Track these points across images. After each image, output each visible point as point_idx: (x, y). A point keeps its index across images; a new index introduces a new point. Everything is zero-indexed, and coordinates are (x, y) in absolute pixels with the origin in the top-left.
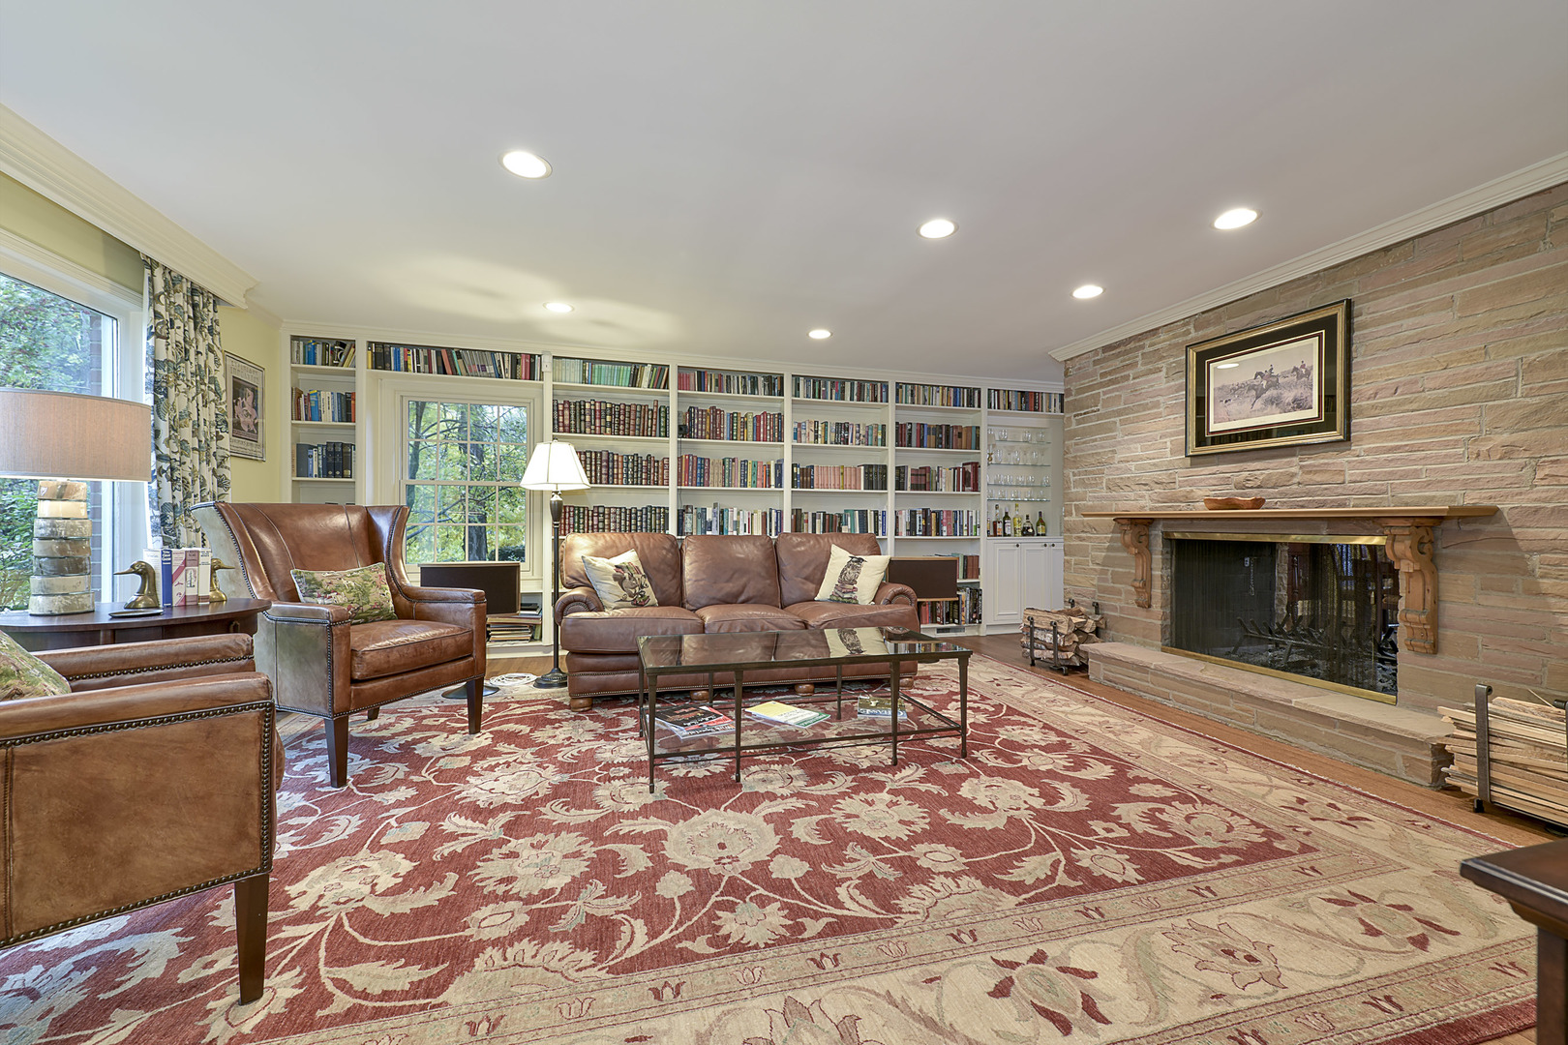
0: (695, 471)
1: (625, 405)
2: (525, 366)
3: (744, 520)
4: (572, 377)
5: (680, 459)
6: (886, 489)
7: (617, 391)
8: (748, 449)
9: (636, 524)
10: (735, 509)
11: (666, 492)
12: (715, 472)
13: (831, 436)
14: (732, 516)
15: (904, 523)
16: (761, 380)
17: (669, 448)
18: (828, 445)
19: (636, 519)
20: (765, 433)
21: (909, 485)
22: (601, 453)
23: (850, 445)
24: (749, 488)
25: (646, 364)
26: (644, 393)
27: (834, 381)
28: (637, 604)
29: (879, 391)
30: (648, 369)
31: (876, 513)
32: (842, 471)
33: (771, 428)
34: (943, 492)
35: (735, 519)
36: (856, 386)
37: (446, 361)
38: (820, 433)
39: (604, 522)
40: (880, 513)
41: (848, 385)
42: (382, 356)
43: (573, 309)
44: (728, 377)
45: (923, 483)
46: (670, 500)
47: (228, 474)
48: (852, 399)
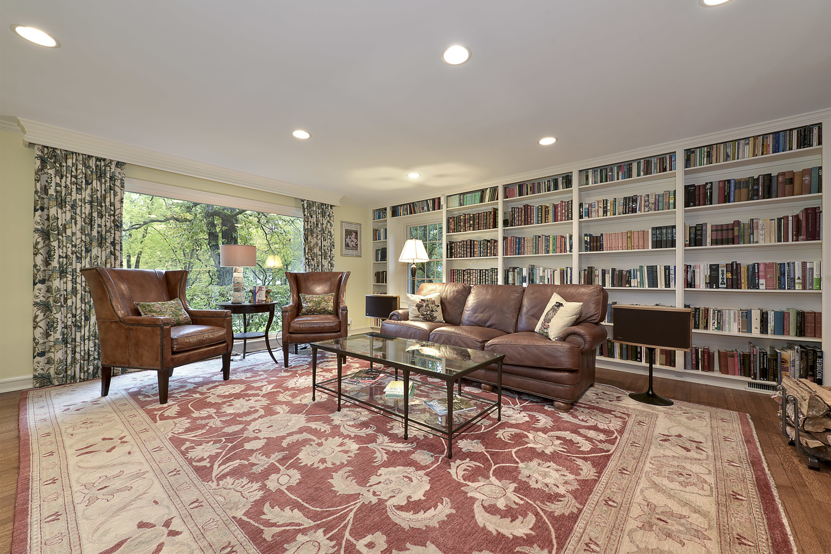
0: (515, 246)
1: (479, 214)
2: (436, 204)
3: (548, 274)
4: (455, 204)
5: (505, 238)
6: (675, 247)
7: (473, 207)
8: (550, 229)
9: (485, 279)
10: (541, 268)
11: (496, 260)
12: (528, 246)
13: (620, 208)
14: (539, 273)
15: (702, 276)
16: (560, 180)
17: (498, 233)
18: (617, 216)
19: (485, 275)
20: (562, 216)
21: (709, 240)
22: (466, 241)
23: (638, 213)
24: (551, 254)
25: (487, 189)
26: (487, 206)
27: (620, 166)
28: (426, 320)
29: (668, 162)
30: (488, 191)
31: (667, 268)
32: (629, 236)
33: (562, 212)
34: (761, 243)
35: (541, 275)
36: (642, 164)
37: (412, 208)
38: (609, 208)
39: (470, 277)
40: (672, 268)
41: (635, 166)
42: (395, 212)
43: (420, 175)
44: (539, 184)
45: (730, 237)
46: (498, 263)
47: (334, 263)
48: (639, 175)
